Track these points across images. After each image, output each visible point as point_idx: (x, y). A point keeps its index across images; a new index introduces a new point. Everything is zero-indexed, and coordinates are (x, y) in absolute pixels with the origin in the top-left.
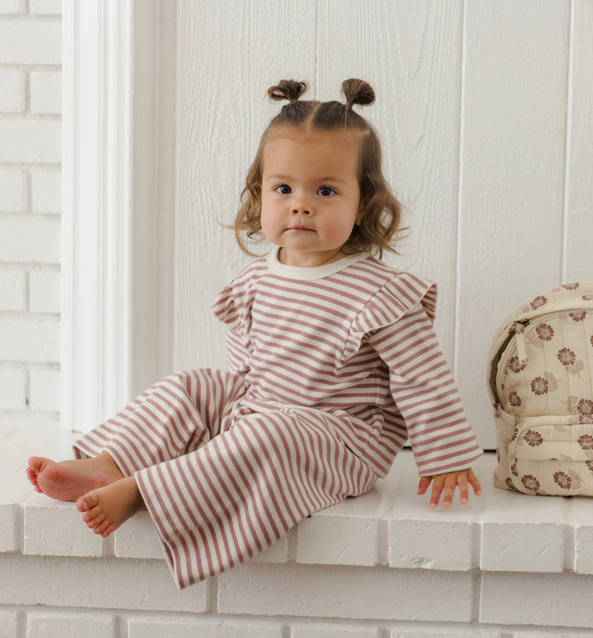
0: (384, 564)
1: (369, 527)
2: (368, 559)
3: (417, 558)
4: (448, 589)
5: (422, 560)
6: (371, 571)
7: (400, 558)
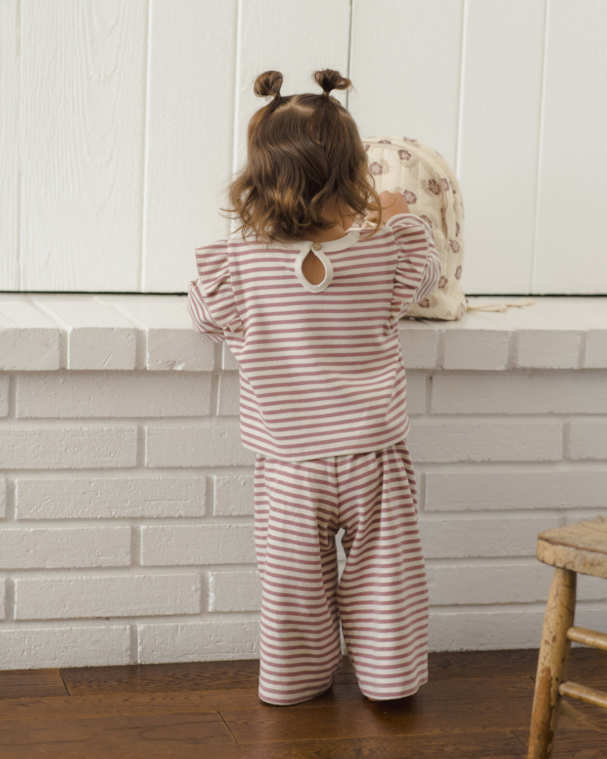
0: (141, 368)
1: (130, 336)
2: (128, 364)
3: (170, 361)
4: (191, 389)
5: (174, 363)
6: (127, 376)
7: (156, 362)
